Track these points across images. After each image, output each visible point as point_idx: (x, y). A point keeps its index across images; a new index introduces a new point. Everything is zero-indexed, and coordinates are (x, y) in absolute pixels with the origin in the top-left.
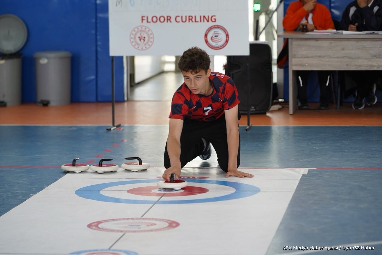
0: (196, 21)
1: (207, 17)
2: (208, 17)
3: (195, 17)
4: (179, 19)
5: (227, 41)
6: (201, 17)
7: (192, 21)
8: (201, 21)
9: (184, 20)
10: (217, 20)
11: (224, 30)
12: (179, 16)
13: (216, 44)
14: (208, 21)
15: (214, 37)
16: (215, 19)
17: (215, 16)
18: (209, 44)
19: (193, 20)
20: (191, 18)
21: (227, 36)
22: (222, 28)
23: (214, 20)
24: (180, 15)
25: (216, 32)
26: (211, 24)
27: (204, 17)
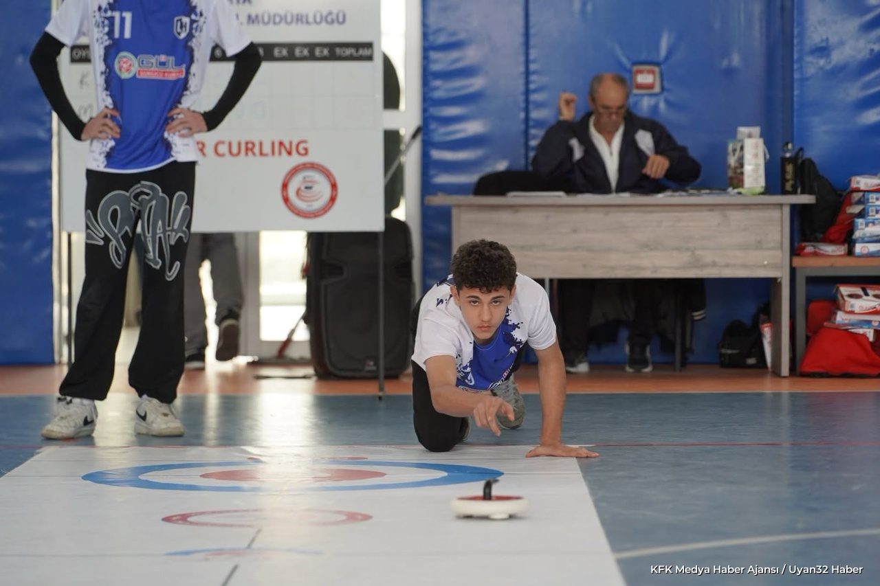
0: (261, 154)
1: (287, 145)
2: (291, 143)
3: (261, 144)
4: (223, 149)
5: (333, 199)
6: (273, 144)
7: (254, 154)
8: (273, 153)
9: (235, 150)
10: (310, 151)
11: (327, 174)
12: (222, 142)
13: (309, 206)
14: (289, 153)
15: (303, 188)
16: (306, 149)
17: (305, 142)
18: (292, 205)
19: (257, 150)
20: (250, 146)
21: (334, 186)
22: (321, 169)
23: (302, 151)
24: (227, 140)
25: (307, 179)
26: (296, 160)
27: (281, 144)
